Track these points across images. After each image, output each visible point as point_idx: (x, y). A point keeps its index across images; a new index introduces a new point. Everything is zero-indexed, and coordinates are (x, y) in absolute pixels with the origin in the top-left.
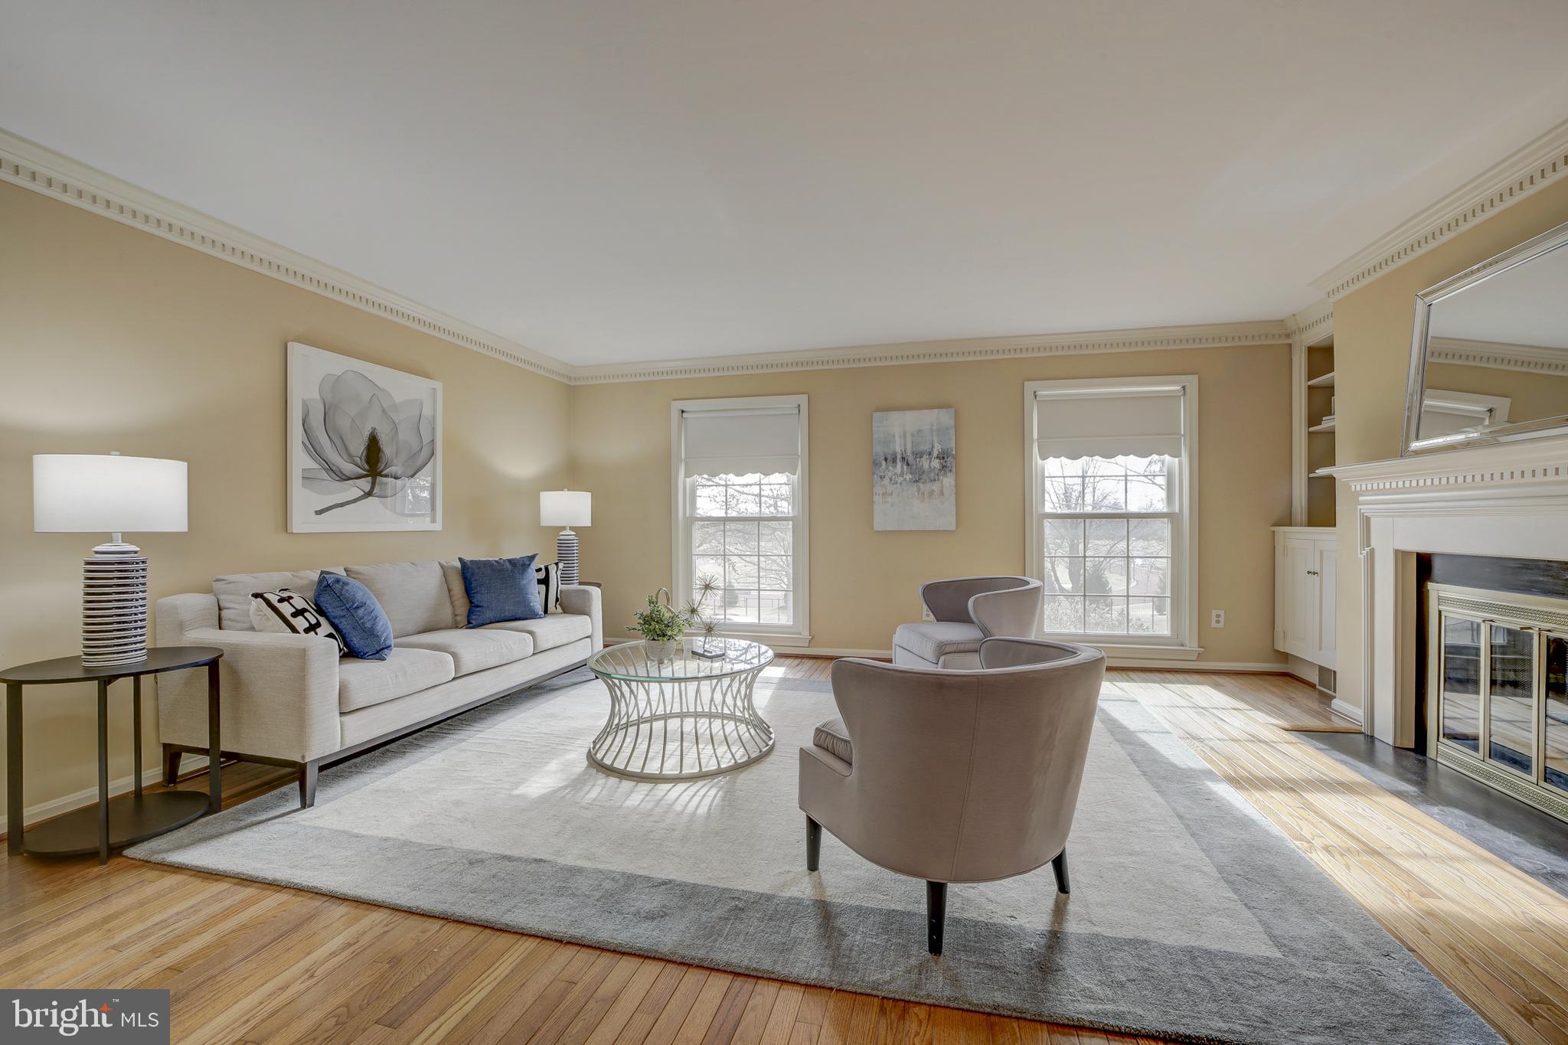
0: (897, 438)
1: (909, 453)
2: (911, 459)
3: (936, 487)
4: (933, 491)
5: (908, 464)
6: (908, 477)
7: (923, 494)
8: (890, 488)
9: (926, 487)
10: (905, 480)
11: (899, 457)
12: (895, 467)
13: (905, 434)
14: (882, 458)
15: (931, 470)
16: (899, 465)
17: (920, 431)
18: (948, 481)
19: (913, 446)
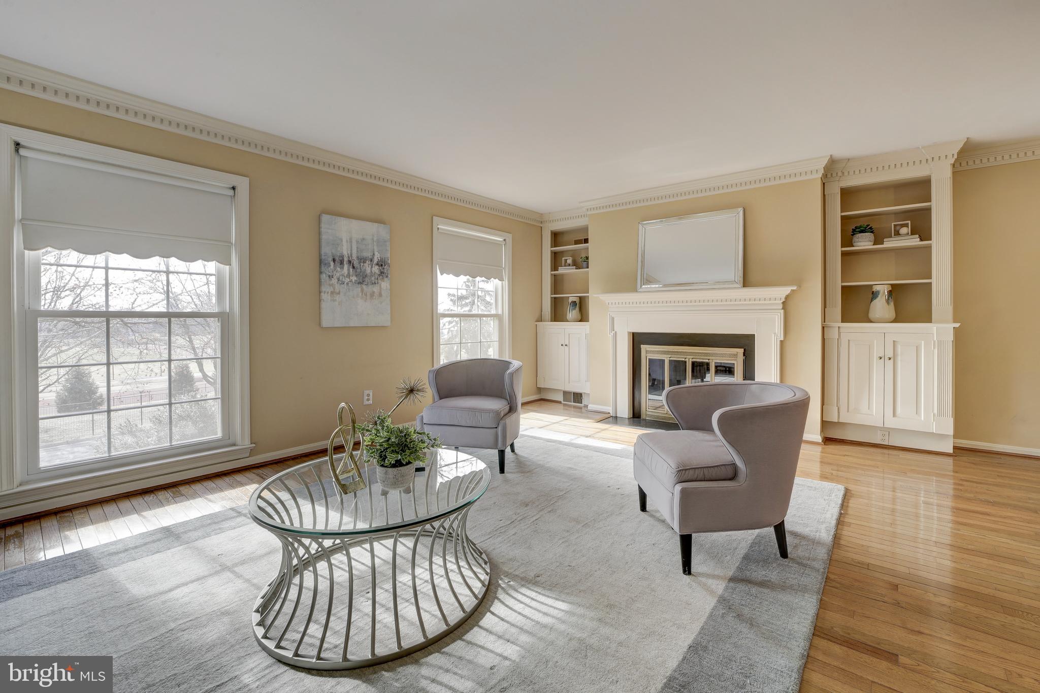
0: (344, 241)
1: (354, 256)
2: (356, 263)
3: (376, 289)
4: (374, 292)
5: (354, 267)
6: (354, 278)
7: (366, 295)
8: (338, 287)
9: (368, 289)
10: (351, 281)
11: (346, 259)
12: (342, 268)
13: (351, 239)
14: (330, 259)
15: (372, 274)
16: (346, 266)
17: (363, 239)
18: (385, 284)
19: (357, 251)
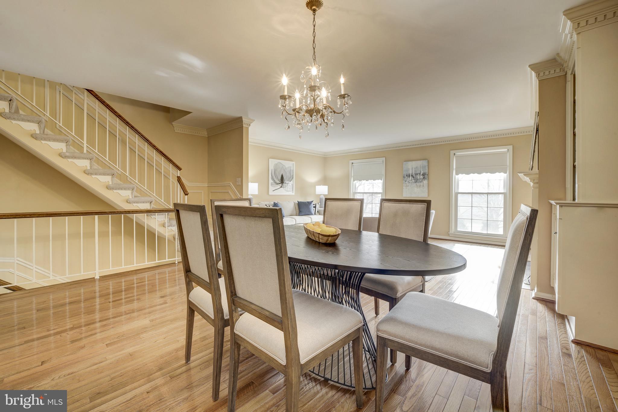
0: (410, 170)
1: (414, 174)
2: (414, 176)
3: (421, 184)
4: (421, 185)
5: (413, 177)
6: (413, 181)
7: (418, 186)
8: (408, 184)
9: (418, 184)
10: (412, 182)
11: (411, 175)
12: (409, 178)
13: (412, 168)
14: (406, 175)
15: (420, 179)
16: (411, 177)
17: (417, 167)
18: (425, 182)
19: (415, 172)
